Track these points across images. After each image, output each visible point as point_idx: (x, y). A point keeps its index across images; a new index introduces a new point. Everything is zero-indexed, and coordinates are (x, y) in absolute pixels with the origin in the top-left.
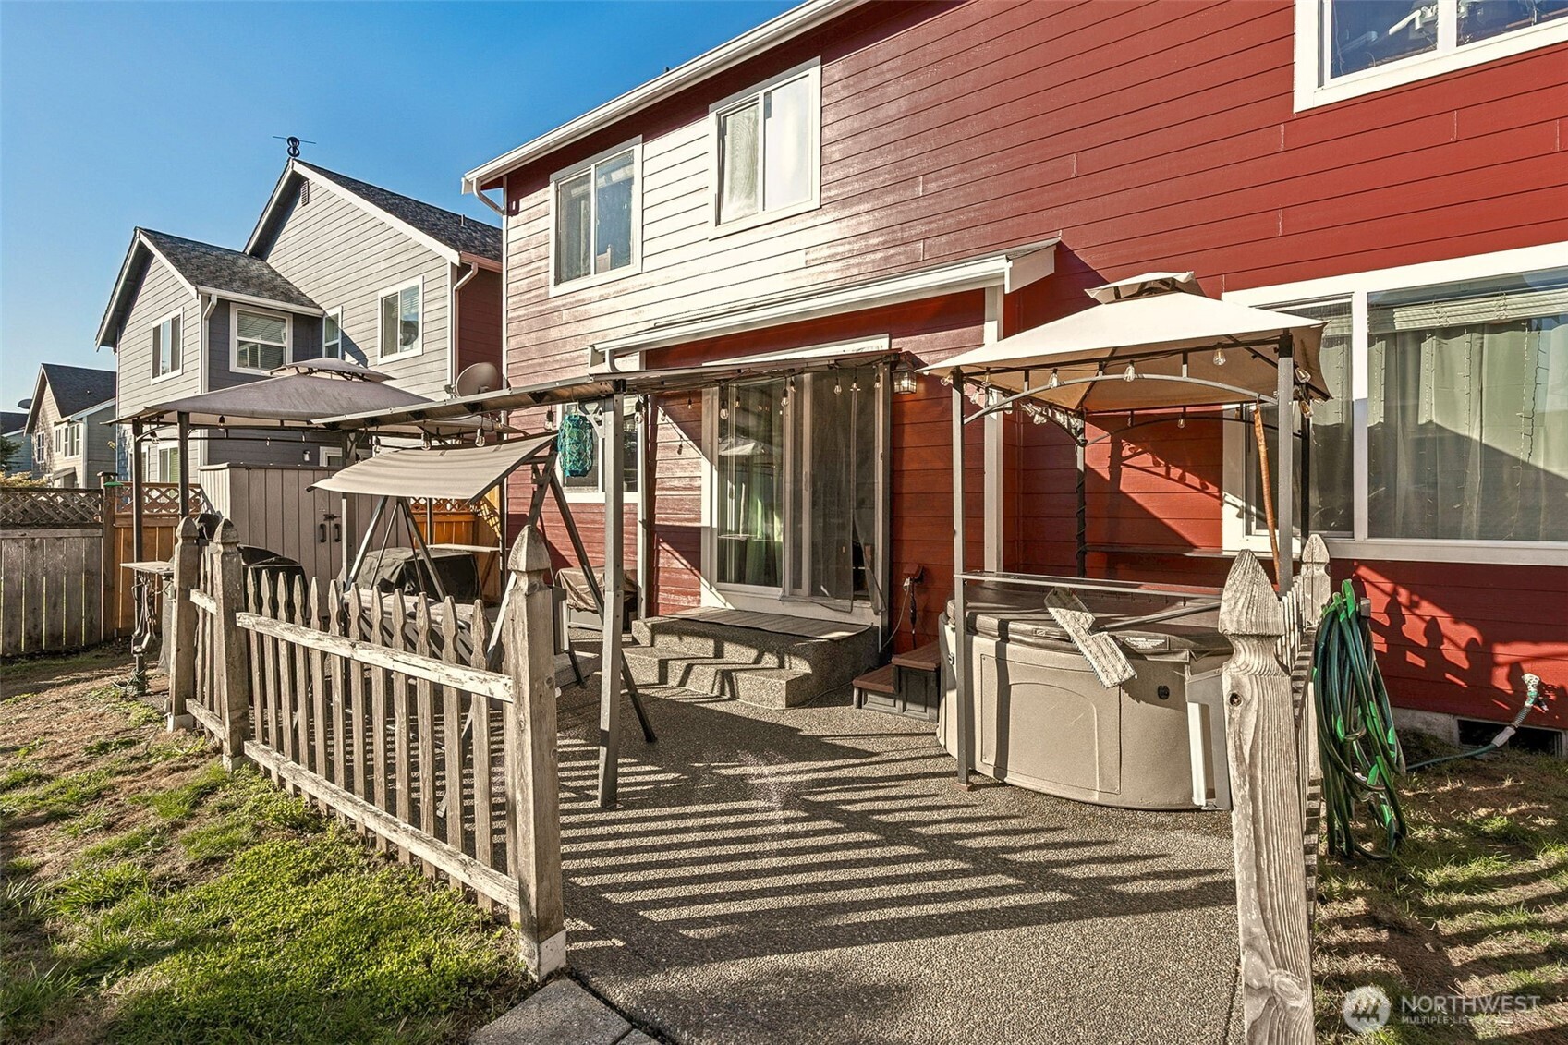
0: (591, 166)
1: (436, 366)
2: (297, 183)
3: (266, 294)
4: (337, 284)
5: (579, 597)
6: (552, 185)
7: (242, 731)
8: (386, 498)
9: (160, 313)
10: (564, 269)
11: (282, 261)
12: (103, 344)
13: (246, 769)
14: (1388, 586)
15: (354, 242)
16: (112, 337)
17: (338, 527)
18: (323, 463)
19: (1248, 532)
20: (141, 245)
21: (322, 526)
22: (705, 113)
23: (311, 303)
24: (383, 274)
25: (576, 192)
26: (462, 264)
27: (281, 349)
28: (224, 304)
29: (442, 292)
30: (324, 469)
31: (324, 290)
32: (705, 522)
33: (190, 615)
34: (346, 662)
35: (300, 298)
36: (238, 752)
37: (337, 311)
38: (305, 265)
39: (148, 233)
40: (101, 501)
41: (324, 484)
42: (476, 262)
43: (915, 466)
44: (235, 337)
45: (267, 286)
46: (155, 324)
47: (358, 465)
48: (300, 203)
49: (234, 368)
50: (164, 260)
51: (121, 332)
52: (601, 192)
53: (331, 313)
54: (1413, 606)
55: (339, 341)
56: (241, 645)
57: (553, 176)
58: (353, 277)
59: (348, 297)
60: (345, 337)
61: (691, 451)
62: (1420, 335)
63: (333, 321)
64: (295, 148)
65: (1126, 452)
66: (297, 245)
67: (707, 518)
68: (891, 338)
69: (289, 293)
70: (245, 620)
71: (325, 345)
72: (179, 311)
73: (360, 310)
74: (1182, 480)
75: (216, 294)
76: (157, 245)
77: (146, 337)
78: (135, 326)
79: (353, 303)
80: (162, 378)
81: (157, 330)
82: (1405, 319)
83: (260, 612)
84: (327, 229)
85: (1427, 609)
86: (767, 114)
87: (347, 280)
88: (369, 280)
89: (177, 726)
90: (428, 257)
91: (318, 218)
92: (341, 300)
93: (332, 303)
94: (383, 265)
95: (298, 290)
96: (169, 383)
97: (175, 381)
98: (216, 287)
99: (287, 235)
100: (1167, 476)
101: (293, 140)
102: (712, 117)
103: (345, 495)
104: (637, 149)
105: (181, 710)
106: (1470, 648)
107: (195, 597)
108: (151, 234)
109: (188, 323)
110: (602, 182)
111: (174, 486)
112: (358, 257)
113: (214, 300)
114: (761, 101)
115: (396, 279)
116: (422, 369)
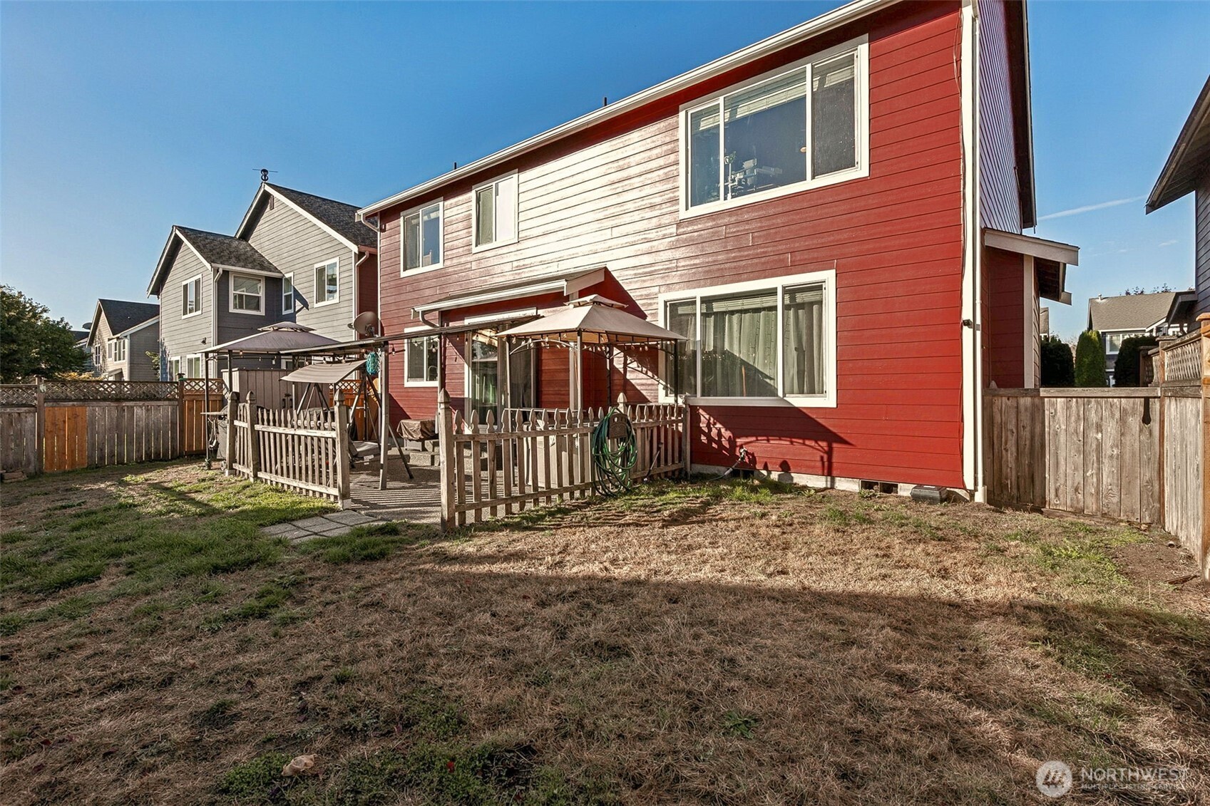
0: (421, 210)
1: (346, 309)
2: (266, 198)
3: (250, 265)
4: (290, 259)
5: (410, 434)
6: (402, 218)
7: (257, 468)
8: (310, 383)
9: (187, 276)
10: (409, 262)
11: (258, 242)
12: (151, 294)
13: (259, 481)
14: (707, 417)
15: (301, 234)
16: (157, 290)
17: (291, 400)
18: (284, 367)
19: (667, 395)
20: (176, 236)
21: (284, 400)
22: (470, 190)
23: (276, 270)
24: (317, 255)
25: (414, 222)
26: (359, 252)
27: (259, 298)
28: (226, 273)
29: (348, 267)
30: (284, 370)
31: (283, 261)
32: (466, 396)
33: (234, 430)
34: (293, 436)
35: (270, 267)
36: (256, 476)
37: (290, 275)
38: (272, 246)
39: (181, 229)
40: (177, 387)
41: (285, 378)
42: (368, 250)
43: (547, 368)
44: (232, 292)
45: (250, 260)
46: (184, 283)
47: (300, 370)
48: (268, 209)
49: (232, 310)
50: (189, 245)
51: (163, 285)
52: (425, 223)
53: (287, 276)
54: (715, 424)
55: (292, 293)
56: (256, 436)
57: (402, 214)
58: (300, 255)
59: (297, 266)
60: (295, 291)
61: (460, 360)
62: (724, 313)
63: (288, 280)
64: (265, 176)
65: (628, 362)
66: (267, 233)
67: (467, 394)
68: (537, 309)
69: (262, 264)
70: (257, 427)
71: (284, 295)
72: (200, 276)
73: (304, 275)
74: (646, 374)
75: (222, 267)
76: (186, 237)
77: (177, 290)
78: (170, 284)
79: (301, 270)
80: (189, 315)
81: (186, 287)
82: (717, 307)
83: (263, 424)
84: (284, 225)
85: (718, 425)
86: (497, 194)
87: (296, 257)
88: (310, 257)
89: (230, 474)
90: (340, 247)
91: (279, 218)
92: (293, 268)
93: (288, 270)
94: (317, 249)
95: (267, 261)
96: (193, 319)
97: (198, 317)
98: (222, 263)
99: (261, 227)
100: (642, 372)
101: (264, 171)
102: (474, 192)
103: (294, 383)
104: (441, 204)
105: (231, 468)
106: (729, 440)
107: (236, 423)
108: (182, 229)
109: (205, 284)
110: (426, 218)
111: (202, 380)
112: (302, 244)
113: (221, 271)
114: (494, 187)
115: (324, 258)
116: (339, 311)
